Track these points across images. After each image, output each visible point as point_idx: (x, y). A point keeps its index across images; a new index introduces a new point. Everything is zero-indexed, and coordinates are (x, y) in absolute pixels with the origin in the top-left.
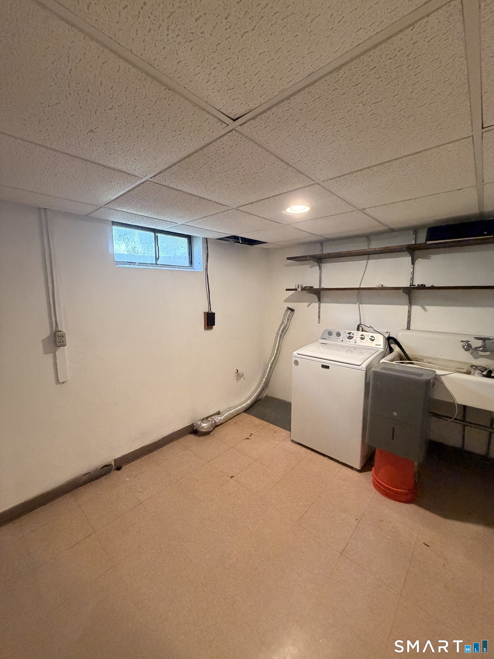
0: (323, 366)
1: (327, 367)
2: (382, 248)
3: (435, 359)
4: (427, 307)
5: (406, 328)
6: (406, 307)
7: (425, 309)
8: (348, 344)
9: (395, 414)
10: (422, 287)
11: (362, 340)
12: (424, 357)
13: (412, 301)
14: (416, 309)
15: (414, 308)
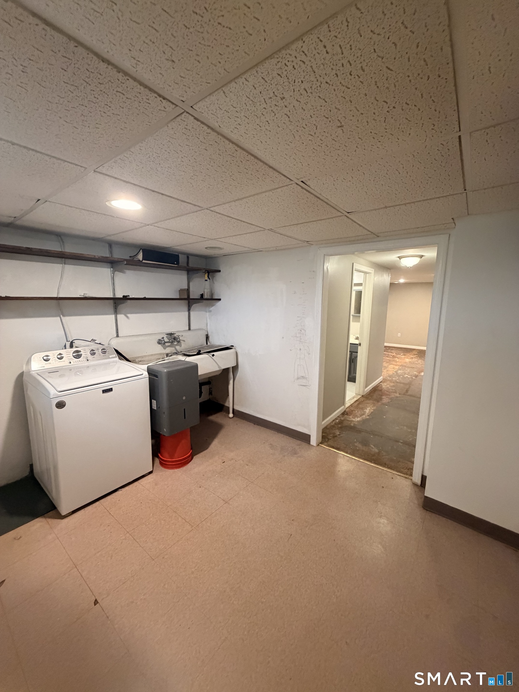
0: (105, 391)
1: (111, 390)
2: (102, 257)
3: (142, 357)
4: (129, 315)
5: (115, 336)
6: (113, 316)
7: (127, 317)
8: (80, 364)
9: (184, 398)
10: (125, 298)
11: (93, 356)
12: (135, 357)
13: (118, 311)
14: (121, 317)
15: (119, 316)
